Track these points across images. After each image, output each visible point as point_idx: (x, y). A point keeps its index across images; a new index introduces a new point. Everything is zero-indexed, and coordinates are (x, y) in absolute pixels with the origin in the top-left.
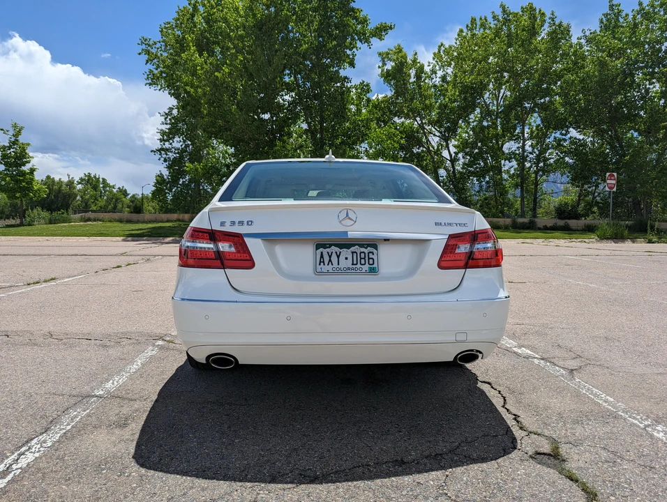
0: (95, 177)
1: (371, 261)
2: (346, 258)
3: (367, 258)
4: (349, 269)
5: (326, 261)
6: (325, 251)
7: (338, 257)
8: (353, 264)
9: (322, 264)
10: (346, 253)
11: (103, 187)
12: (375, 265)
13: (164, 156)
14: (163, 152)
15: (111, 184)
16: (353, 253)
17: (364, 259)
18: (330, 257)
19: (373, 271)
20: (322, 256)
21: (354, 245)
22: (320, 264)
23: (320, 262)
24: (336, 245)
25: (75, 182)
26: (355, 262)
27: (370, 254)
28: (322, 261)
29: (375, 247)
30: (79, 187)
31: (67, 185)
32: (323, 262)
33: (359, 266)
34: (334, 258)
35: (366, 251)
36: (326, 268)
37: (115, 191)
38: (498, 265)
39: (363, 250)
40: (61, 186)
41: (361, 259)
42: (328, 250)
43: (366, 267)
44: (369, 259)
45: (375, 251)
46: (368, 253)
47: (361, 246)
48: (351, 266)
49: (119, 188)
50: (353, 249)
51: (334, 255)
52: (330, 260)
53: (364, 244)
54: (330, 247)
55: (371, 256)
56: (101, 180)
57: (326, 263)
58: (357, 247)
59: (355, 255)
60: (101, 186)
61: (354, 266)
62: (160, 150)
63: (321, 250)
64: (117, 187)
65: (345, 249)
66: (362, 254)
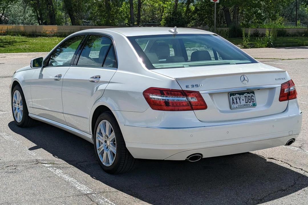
1: (253, 100)
2: (243, 100)
3: (251, 99)
5: (235, 102)
7: (240, 99)
8: (246, 103)
9: (234, 104)
10: (242, 97)
12: (255, 102)
16: (245, 97)
17: (250, 99)
18: (236, 100)
19: (254, 105)
20: (233, 100)
21: (245, 93)
22: (233, 104)
23: (233, 103)
24: (238, 94)
26: (247, 102)
27: (252, 97)
29: (253, 93)
32: (234, 103)
33: (248, 103)
34: (238, 100)
36: (236, 106)
38: (295, 98)
39: (249, 95)
41: (249, 99)
42: (235, 96)
43: (251, 104)
44: (252, 99)
45: (253, 95)
46: (251, 96)
47: (248, 93)
48: (245, 104)
50: (245, 95)
51: (238, 98)
52: (237, 102)
53: (249, 92)
54: (235, 95)
55: (253, 98)
57: (235, 103)
58: (246, 93)
59: (246, 97)
61: (247, 104)
63: (232, 96)
65: (242, 95)
66: (249, 97)
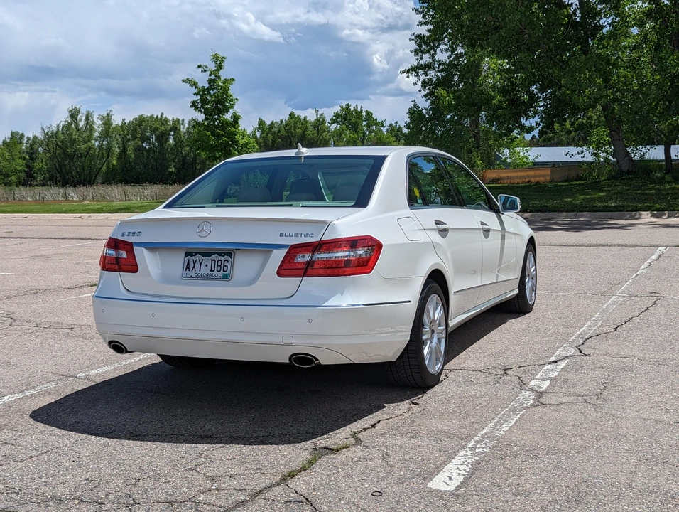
0: (356, 110)
1: (225, 267)
2: (207, 266)
3: (222, 266)
4: (207, 275)
6: (191, 259)
7: (201, 264)
8: (211, 271)
10: (207, 260)
11: (368, 125)
12: (228, 272)
13: (422, 78)
14: (421, 72)
15: (379, 120)
16: (212, 260)
17: (220, 266)
18: (194, 264)
19: (225, 277)
20: (188, 263)
21: (214, 253)
22: (186, 270)
24: (200, 254)
25: (328, 120)
26: (213, 270)
27: (226, 262)
28: (187, 268)
29: (230, 255)
30: (334, 126)
31: (315, 127)
32: (189, 268)
33: (215, 272)
34: (197, 265)
35: (223, 259)
36: (190, 273)
37: (384, 130)
39: (220, 258)
40: (306, 129)
41: (218, 266)
42: (194, 257)
43: (221, 274)
44: (224, 266)
45: (230, 259)
46: (224, 261)
48: (209, 273)
49: (391, 125)
50: (212, 257)
51: (198, 262)
52: (194, 267)
54: (195, 255)
56: (364, 114)
57: (191, 270)
58: (216, 255)
59: (214, 262)
60: (364, 123)
61: (212, 273)
62: (414, 69)
63: (189, 257)
64: (387, 124)
65: (207, 257)
66: (220, 262)
